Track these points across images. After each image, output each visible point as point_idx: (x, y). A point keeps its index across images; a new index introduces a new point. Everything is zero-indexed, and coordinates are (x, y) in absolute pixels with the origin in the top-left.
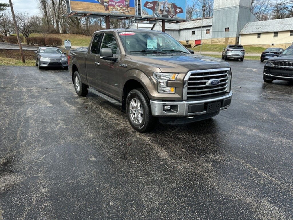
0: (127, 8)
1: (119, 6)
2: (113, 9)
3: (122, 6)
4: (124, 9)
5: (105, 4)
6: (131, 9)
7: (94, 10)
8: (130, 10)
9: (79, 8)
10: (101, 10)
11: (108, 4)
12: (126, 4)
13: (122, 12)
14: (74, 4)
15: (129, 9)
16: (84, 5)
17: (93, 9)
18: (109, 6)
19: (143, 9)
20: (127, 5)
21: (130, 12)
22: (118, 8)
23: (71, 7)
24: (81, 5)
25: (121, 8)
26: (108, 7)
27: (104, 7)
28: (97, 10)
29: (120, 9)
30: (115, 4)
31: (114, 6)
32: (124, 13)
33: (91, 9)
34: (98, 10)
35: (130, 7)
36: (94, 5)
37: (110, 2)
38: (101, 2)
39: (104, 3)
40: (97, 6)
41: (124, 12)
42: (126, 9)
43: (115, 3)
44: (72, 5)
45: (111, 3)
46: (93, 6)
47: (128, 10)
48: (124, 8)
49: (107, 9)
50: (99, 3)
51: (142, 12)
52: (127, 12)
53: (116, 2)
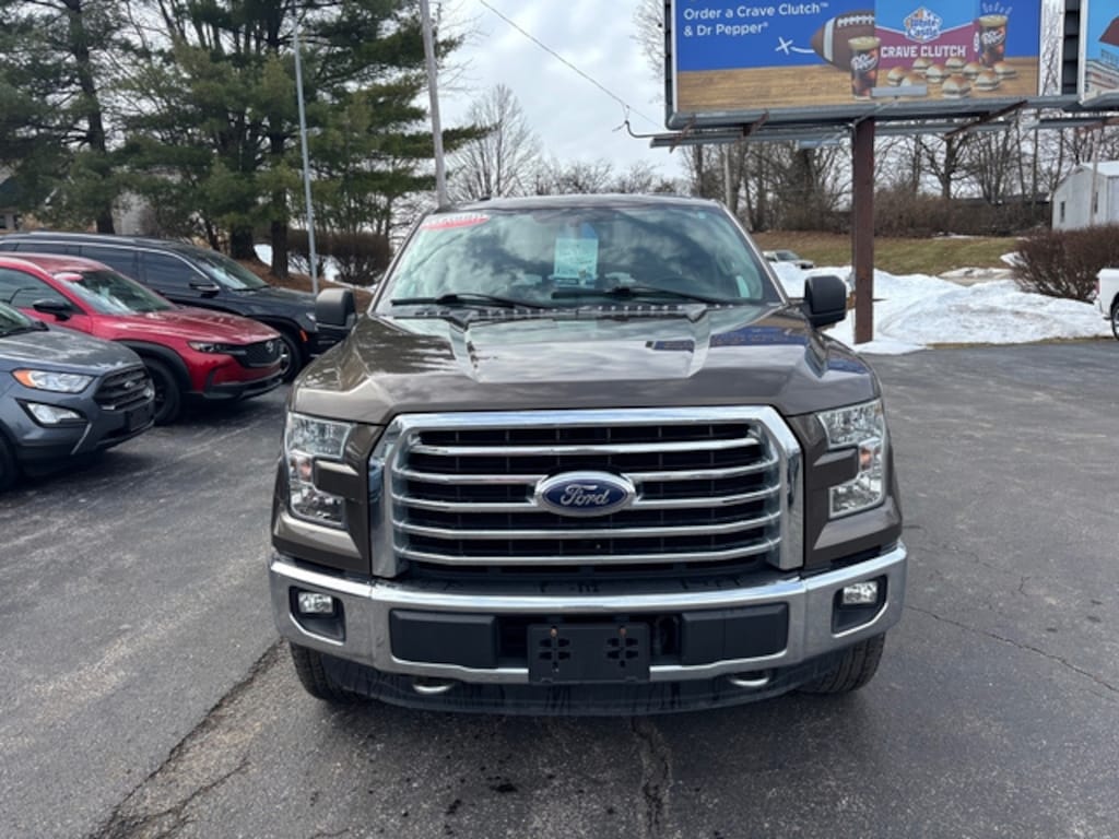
0: (990, 65)
1: (940, 62)
2: (900, 81)
3: (961, 58)
4: (967, 75)
5: (859, 63)
6: (1011, 69)
7: (790, 99)
8: (1005, 74)
9: (719, 101)
10: (828, 93)
11: (870, 62)
12: (981, 44)
13: (954, 92)
14: (696, 85)
15: (999, 68)
16: (744, 84)
17: (786, 95)
18: (876, 68)
19: (1098, 56)
20: (992, 49)
21: (1008, 85)
22: (934, 71)
23: (679, 102)
24: (727, 85)
25: (947, 72)
26: (873, 74)
27: (848, 76)
28: (806, 98)
29: (944, 78)
30: (918, 51)
31: (905, 64)
32: (963, 92)
33: (776, 96)
34: (813, 98)
35: (1009, 55)
36: (794, 76)
37: (884, 48)
38: (834, 55)
39: (852, 57)
40: (813, 78)
41: (969, 89)
42: (983, 68)
43: (914, 48)
44: (686, 93)
45: (891, 53)
46: (789, 81)
47: (994, 73)
48: (970, 68)
49: (866, 82)
50: (827, 61)
51: (1087, 74)
52: (984, 85)
53: (920, 46)
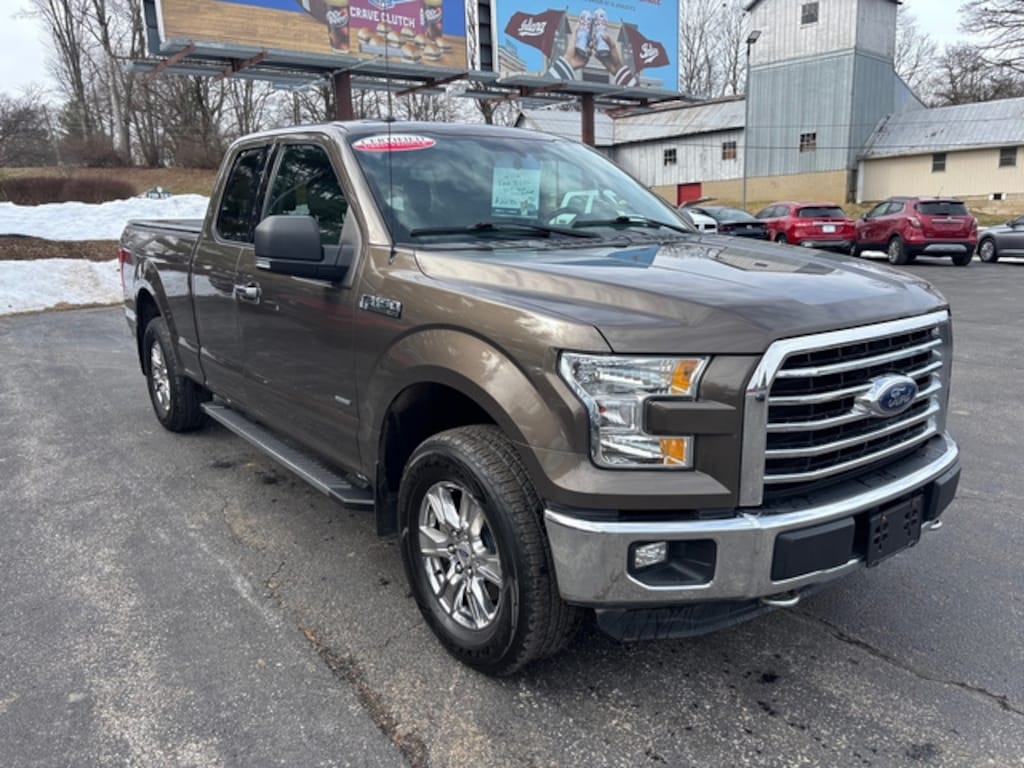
0: (433, 38)
1: (397, 29)
2: (368, 40)
3: (411, 28)
4: (418, 44)
5: (333, 18)
6: (448, 45)
7: (278, 41)
8: (445, 48)
9: (207, 32)
10: (310, 41)
11: (343, 18)
12: (426, 19)
13: (409, 58)
14: (182, 11)
15: (440, 43)
16: (231, 19)
17: (271, 36)
18: (348, 25)
19: (504, 44)
20: (433, 24)
21: (447, 58)
22: (392, 36)
23: (165, 26)
24: (214, 16)
25: (403, 39)
26: (345, 29)
27: (326, 29)
28: (292, 43)
29: (401, 44)
30: (379, 16)
31: (370, 26)
32: (416, 59)
33: (261, 36)
34: (297, 44)
35: (447, 33)
36: (277, 19)
37: (352, 8)
38: (311, 5)
39: (326, 11)
40: (295, 24)
41: (420, 57)
42: (428, 41)
43: (376, 13)
44: (172, 18)
45: (358, 14)
46: (273, 24)
47: (436, 46)
48: (419, 39)
49: (341, 38)
50: (306, 11)
51: (499, 57)
52: (430, 55)
53: (381, 12)
